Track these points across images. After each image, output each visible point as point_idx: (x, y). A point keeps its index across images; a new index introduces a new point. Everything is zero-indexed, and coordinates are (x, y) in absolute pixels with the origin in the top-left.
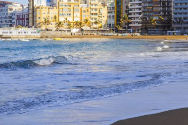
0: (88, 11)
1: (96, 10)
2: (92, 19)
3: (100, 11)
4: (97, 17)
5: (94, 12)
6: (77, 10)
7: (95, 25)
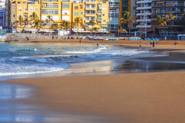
0: (82, 8)
1: (93, 6)
2: (88, 18)
3: (98, 7)
4: (94, 15)
5: (90, 8)
6: (66, 6)
7: (90, 27)
